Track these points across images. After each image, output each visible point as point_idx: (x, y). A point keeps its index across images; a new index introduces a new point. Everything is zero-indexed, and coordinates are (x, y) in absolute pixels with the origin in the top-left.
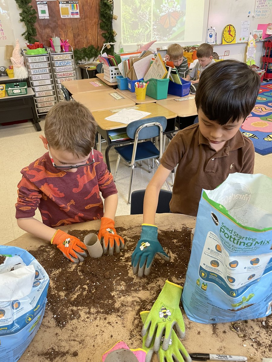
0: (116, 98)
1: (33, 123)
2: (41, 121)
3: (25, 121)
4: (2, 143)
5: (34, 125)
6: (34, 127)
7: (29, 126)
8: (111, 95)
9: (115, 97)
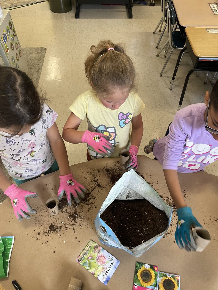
0: (215, 12)
1: (127, 8)
2: (134, 7)
3: (121, 4)
4: (99, 25)
5: (127, 10)
6: (127, 12)
7: (123, 10)
8: (210, 6)
9: (214, 10)
